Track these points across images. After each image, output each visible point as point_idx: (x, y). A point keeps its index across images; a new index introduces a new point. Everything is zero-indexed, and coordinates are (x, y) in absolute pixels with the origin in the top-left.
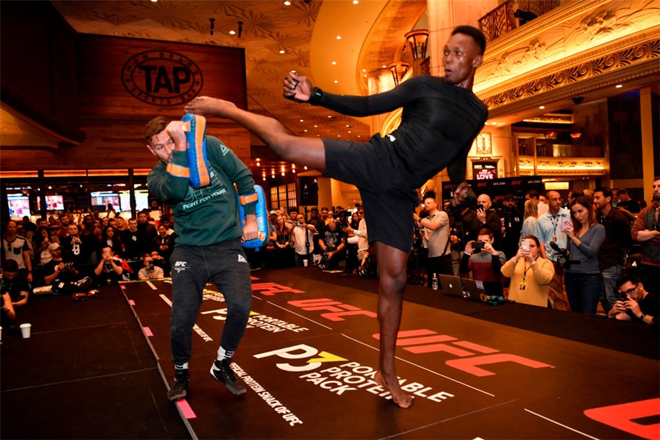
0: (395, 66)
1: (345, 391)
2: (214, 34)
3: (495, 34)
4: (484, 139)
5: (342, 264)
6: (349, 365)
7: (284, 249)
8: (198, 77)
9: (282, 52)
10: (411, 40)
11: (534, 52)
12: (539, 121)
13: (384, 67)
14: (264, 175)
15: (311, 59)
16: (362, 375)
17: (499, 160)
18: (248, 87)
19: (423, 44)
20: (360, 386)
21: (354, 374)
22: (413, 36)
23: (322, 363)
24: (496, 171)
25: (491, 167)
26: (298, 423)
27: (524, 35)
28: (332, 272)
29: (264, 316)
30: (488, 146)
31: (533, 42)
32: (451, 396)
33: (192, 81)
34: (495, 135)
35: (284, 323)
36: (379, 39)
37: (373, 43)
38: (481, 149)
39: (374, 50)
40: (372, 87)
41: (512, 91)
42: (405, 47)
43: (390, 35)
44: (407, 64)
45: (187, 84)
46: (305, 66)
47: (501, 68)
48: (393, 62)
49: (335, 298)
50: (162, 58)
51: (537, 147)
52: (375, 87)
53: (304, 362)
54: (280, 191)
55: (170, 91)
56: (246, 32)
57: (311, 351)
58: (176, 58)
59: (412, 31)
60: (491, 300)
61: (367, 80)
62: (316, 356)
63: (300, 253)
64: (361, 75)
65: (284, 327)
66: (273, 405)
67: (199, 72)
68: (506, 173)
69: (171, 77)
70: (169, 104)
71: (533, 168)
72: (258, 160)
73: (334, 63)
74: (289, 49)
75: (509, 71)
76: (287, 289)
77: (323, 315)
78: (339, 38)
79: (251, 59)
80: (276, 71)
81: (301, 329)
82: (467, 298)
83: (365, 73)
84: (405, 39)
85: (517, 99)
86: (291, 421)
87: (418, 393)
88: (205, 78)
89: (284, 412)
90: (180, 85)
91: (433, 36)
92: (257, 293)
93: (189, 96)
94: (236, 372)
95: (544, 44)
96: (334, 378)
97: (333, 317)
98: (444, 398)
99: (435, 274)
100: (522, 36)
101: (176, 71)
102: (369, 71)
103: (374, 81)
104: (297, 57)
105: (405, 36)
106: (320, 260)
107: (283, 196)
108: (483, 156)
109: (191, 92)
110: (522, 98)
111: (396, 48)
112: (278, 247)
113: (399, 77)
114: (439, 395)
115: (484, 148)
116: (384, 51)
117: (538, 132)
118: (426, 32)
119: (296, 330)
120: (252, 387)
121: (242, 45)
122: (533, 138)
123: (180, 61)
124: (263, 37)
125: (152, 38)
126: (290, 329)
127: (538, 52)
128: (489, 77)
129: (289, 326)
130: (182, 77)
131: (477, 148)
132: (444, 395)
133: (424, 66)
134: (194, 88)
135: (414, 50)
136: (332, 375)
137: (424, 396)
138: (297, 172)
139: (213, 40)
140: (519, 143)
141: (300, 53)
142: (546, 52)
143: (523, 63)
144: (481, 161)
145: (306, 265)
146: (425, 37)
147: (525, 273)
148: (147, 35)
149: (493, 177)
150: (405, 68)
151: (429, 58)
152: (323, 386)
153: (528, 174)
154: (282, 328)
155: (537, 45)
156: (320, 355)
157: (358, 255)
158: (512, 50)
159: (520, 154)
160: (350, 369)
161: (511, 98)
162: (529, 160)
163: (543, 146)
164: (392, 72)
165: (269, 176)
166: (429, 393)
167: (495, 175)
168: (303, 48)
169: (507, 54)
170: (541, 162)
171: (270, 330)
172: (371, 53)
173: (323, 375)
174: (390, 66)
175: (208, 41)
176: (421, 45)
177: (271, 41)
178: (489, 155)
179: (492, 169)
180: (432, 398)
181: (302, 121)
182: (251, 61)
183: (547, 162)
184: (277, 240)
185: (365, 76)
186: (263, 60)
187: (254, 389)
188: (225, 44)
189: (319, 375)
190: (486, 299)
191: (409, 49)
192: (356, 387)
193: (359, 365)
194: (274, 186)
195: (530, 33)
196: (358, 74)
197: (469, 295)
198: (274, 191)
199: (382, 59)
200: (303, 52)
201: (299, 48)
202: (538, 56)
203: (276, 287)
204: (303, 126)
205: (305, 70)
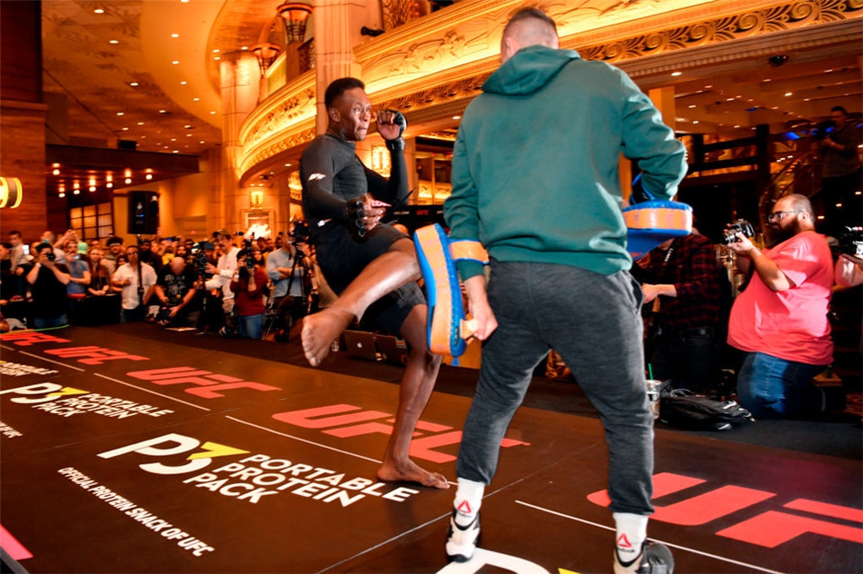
0: (259, 49)
1: (262, 497)
4: (381, 153)
5: (194, 317)
6: (253, 459)
9: (99, 11)
11: (450, 46)
12: (436, 137)
13: (245, 48)
14: (62, 189)
16: (277, 471)
18: (44, 58)
19: (302, 22)
20: (282, 488)
21: (266, 471)
22: (289, 10)
26: (206, 551)
27: (438, 24)
28: (181, 330)
29: (97, 396)
30: (386, 163)
31: (450, 34)
36: (240, 9)
37: (232, 14)
38: (378, 167)
39: (232, 24)
40: (226, 75)
41: (421, 94)
42: (276, 23)
43: (257, 6)
44: (276, 47)
46: (133, 35)
47: (407, 63)
48: (257, 43)
49: (198, 365)
51: (436, 170)
52: (230, 75)
54: (86, 214)
57: (188, 443)
59: (285, 4)
61: (219, 65)
62: (198, 450)
64: (212, 57)
65: (133, 409)
66: (158, 528)
71: (430, 196)
72: (56, 165)
73: (175, 36)
74: (110, 8)
75: (417, 67)
76: (118, 355)
77: (187, 390)
79: (50, 17)
80: (87, 37)
81: (162, 412)
82: (383, 361)
83: (217, 55)
84: (275, 13)
86: (193, 550)
87: (369, 491)
89: (179, 537)
91: (319, 14)
92: (73, 361)
94: (78, 482)
95: (462, 38)
96: (238, 480)
97: (206, 393)
98: (407, 495)
100: (435, 25)
102: (223, 52)
103: (230, 67)
104: (121, 21)
105: (276, 9)
107: (90, 221)
110: (433, 104)
111: (263, 25)
112: (91, 294)
113: (266, 64)
115: (381, 166)
116: (245, 26)
117: (436, 152)
118: (307, 7)
119: (154, 414)
120: (112, 503)
122: (431, 159)
126: (144, 412)
127: (455, 47)
128: (393, 74)
131: (373, 165)
132: (404, 492)
133: (303, 52)
135: (290, 29)
137: (378, 494)
138: (114, 187)
141: (126, 15)
142: (466, 47)
143: (436, 59)
146: (305, 13)
150: (273, 53)
151: (311, 41)
152: (224, 491)
153: (428, 204)
154: (131, 412)
155: (454, 38)
156: (204, 447)
157: (224, 306)
158: (421, 42)
160: (257, 465)
161: (420, 102)
162: (426, 186)
163: (442, 169)
164: (257, 57)
165: (69, 191)
166: (384, 490)
168: (132, 10)
169: (415, 46)
170: (440, 189)
171: (113, 415)
172: (229, 27)
173: (221, 476)
174: (254, 48)
176: (298, 23)
181: (121, 114)
182: (49, 19)
185: (218, 58)
186: (68, 19)
187: (118, 506)
191: (280, 28)
192: (275, 490)
193: (268, 458)
194: (76, 207)
195: (445, 21)
196: (208, 54)
197: (385, 357)
198: (76, 214)
199: (242, 38)
200: (131, 15)
201: (125, 8)
202: (455, 53)
203: (100, 352)
204: (122, 122)
205: (131, 40)
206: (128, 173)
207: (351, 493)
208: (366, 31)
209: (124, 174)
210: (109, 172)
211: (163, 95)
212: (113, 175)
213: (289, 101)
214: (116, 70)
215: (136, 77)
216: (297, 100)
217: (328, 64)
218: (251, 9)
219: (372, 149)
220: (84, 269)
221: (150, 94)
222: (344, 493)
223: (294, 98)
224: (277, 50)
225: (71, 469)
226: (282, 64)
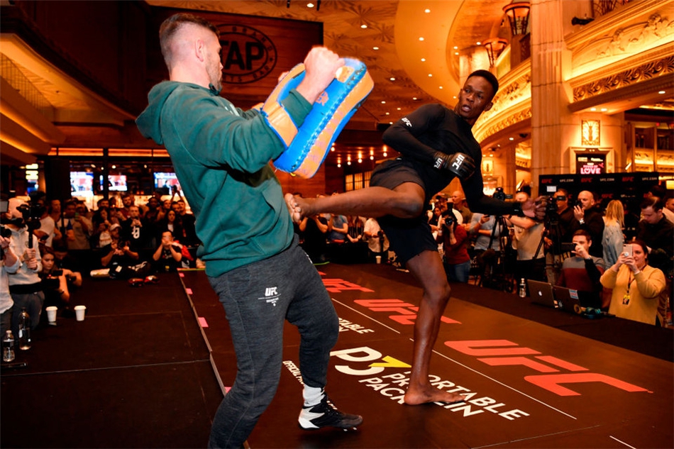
0: (490, 43)
2: (291, 7)
3: (608, 7)
4: (591, 127)
7: (356, 243)
8: (272, 53)
9: (364, 26)
10: (510, 13)
11: (654, 27)
12: (661, 108)
13: (479, 43)
14: (339, 161)
15: (396, 35)
17: (608, 152)
19: (524, 18)
22: (513, 9)
23: (385, 368)
24: (605, 165)
25: (598, 160)
27: (642, 8)
30: (595, 135)
31: (653, 17)
32: (526, 414)
33: (265, 57)
34: (605, 123)
35: (348, 323)
36: (473, 12)
37: (467, 17)
38: (588, 139)
39: (467, 25)
40: (464, 66)
41: (627, 73)
42: (503, 21)
43: (487, 8)
44: (504, 40)
45: (259, 61)
46: (390, 42)
47: (613, 46)
48: (489, 38)
49: (407, 300)
50: (234, 32)
51: (658, 138)
52: (467, 66)
53: (365, 366)
54: (356, 179)
55: (242, 67)
56: (326, 5)
57: (374, 354)
58: (250, 32)
59: (511, 4)
60: (586, 312)
61: (459, 59)
63: (373, 250)
64: (452, 53)
65: (347, 327)
67: (273, 47)
68: (616, 168)
69: (243, 53)
70: (240, 82)
71: (652, 163)
73: (421, 39)
74: (372, 23)
75: (623, 49)
76: (354, 287)
77: (391, 317)
78: (427, 11)
79: (330, 34)
80: (356, 47)
81: (366, 331)
82: (559, 308)
83: (456, 51)
84: (503, 12)
85: (632, 83)
87: (489, 408)
88: (278, 54)
90: (253, 62)
91: (535, 11)
93: (262, 73)
94: (292, 371)
95: (666, 19)
96: (396, 385)
97: (403, 320)
98: (518, 416)
99: (523, 279)
100: (640, 10)
101: (249, 46)
102: (461, 48)
103: (467, 60)
104: (379, 32)
105: (503, 9)
106: (395, 258)
107: (359, 185)
108: (589, 147)
109: (263, 70)
110: (638, 81)
111: (492, 23)
112: (349, 240)
113: (495, 55)
114: (512, 412)
115: (591, 138)
116: (478, 25)
117: (660, 121)
118: (527, 5)
119: (360, 332)
121: (321, 18)
122: (653, 128)
123: (253, 36)
124: (344, 10)
125: (226, 11)
126: (354, 329)
127: (659, 28)
128: (599, 56)
129: (353, 326)
130: (255, 53)
131: (583, 138)
132: (517, 413)
133: (524, 43)
134: (267, 65)
135: (513, 25)
136: (394, 382)
137: (495, 412)
138: (375, 159)
139: (290, 13)
140: (636, 133)
141: (383, 27)
142: (669, 27)
143: (640, 41)
144: (587, 152)
145: (379, 262)
146: (526, 10)
147: (629, 285)
148: (221, 8)
149: (601, 171)
150: (502, 45)
151: (529, 34)
152: (383, 392)
153: (646, 171)
154: (345, 328)
155: (658, 19)
156: (384, 359)
159: (637, 146)
161: (625, 81)
162: (647, 153)
163: (666, 138)
164: (487, 50)
165: (344, 162)
166: (501, 410)
167: (603, 170)
168: (388, 23)
169: (621, 30)
170: (662, 156)
172: (464, 28)
174: (484, 43)
175: (284, 14)
176: (521, 19)
177: (351, 15)
178: (596, 147)
179: (600, 163)
180: (504, 415)
181: (383, 102)
182: (330, 36)
183: (670, 157)
184: (349, 233)
185: (457, 54)
186: (342, 35)
188: (302, 18)
189: (380, 381)
190: (580, 311)
191: (507, 24)
194: (349, 174)
196: (448, 51)
197: (561, 305)
198: (349, 179)
199: (476, 35)
200: (387, 27)
201: (382, 22)
202: (660, 33)
203: (343, 284)
204: (385, 108)
205: (389, 46)
206: (385, 149)
207: (474, 408)
208: (576, 21)
209: (382, 149)
210: (372, 148)
211: (415, 86)
212: (374, 151)
213: (511, 85)
214: (378, 69)
215: (394, 73)
216: (518, 85)
217: (542, 53)
218: (482, 11)
219: (582, 123)
220: (344, 221)
221: (405, 86)
222: (469, 407)
223: (515, 83)
224: (505, 43)
225: (291, 362)
226: (508, 55)
